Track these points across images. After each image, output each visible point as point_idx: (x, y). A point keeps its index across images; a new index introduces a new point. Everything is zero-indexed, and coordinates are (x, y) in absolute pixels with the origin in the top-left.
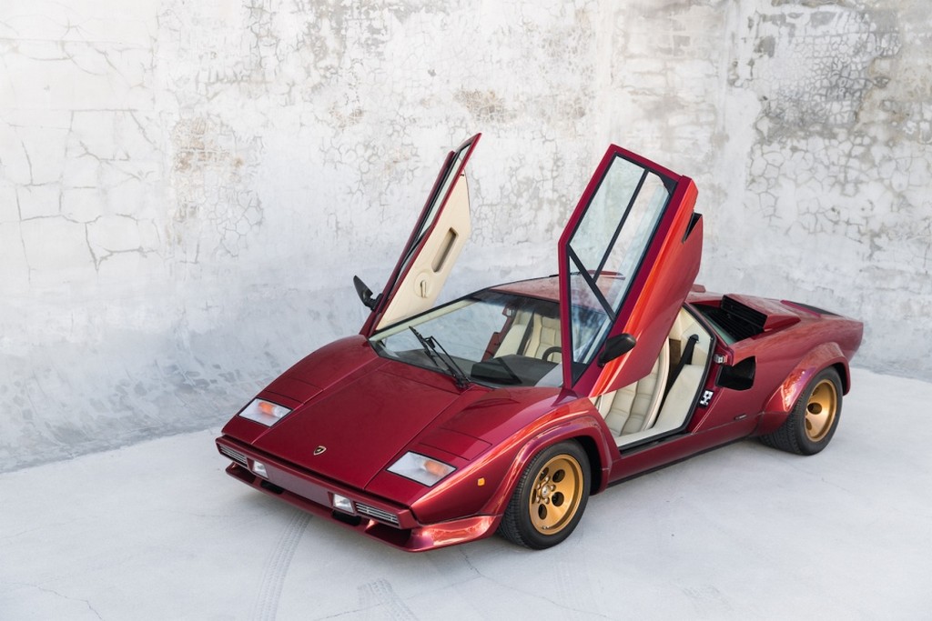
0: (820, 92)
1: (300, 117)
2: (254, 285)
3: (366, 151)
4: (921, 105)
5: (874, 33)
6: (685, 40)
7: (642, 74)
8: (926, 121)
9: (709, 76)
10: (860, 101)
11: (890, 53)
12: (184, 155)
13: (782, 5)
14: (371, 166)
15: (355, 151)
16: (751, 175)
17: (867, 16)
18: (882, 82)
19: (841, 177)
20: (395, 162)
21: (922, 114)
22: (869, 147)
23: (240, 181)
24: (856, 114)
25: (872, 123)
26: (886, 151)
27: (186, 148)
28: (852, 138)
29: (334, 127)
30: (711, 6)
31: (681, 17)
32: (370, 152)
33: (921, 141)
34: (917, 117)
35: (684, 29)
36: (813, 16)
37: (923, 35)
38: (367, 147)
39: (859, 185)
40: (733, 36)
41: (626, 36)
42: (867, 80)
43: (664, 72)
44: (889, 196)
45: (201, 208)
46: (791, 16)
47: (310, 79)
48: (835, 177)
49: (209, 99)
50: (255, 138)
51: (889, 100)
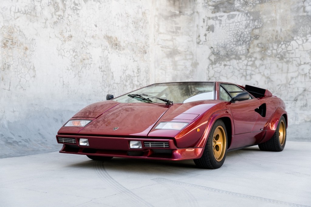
0: (233, 43)
1: (50, 34)
2: (32, 104)
3: (73, 53)
4: (272, 44)
5: (252, 20)
6: (179, 28)
7: (164, 40)
8: (275, 49)
9: (189, 41)
10: (249, 45)
11: (259, 27)
12: (5, 41)
13: (216, 13)
14: (75, 60)
15: (69, 52)
16: (208, 77)
17: (248, 14)
18: (256, 37)
19: (245, 74)
20: (84, 60)
21: (273, 47)
22: (254, 61)
23: (27, 57)
24: (248, 50)
25: (255, 52)
26: (260, 62)
27: (6, 38)
28: (247, 59)
29: (62, 41)
30: (188, 15)
31: (177, 20)
32: (74, 54)
33: (274, 57)
34: (271, 49)
35: (179, 24)
36: (228, 16)
37: (270, 19)
38: (74, 51)
39: (252, 76)
40: (197, 26)
41: (158, 25)
42: (251, 37)
43: (172, 40)
44: (264, 78)
45: (12, 66)
46: (219, 16)
47: (53, 19)
48: (242, 74)
49: (15, 19)
50: (33, 39)
51: (260, 43)
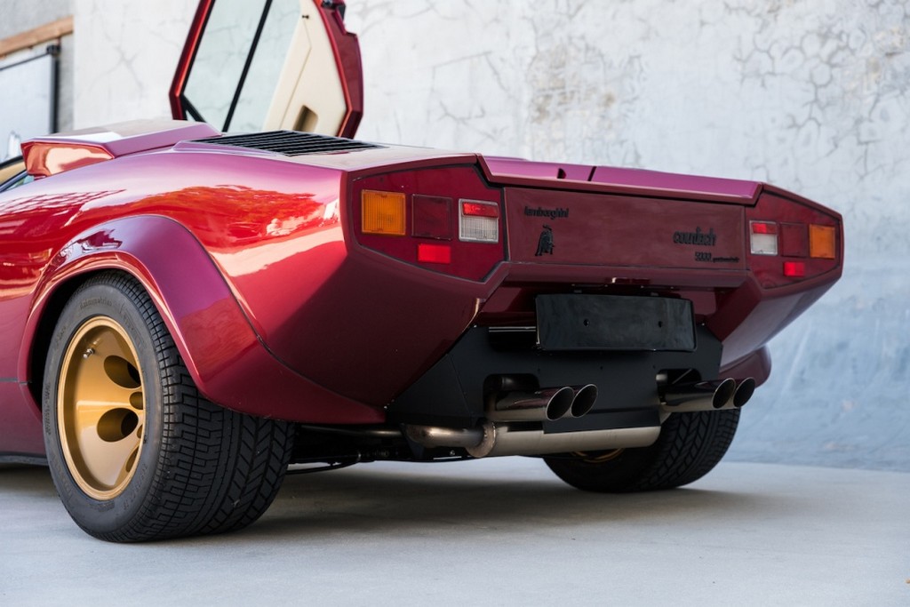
1: (700, 11)
3: (823, 44)
12: (541, 100)
14: (836, 71)
15: (801, 48)
23: (610, 127)
27: (544, 90)
29: (759, 15)
32: (831, 45)
38: (824, 37)
49: (571, 17)
50: (631, 59)
